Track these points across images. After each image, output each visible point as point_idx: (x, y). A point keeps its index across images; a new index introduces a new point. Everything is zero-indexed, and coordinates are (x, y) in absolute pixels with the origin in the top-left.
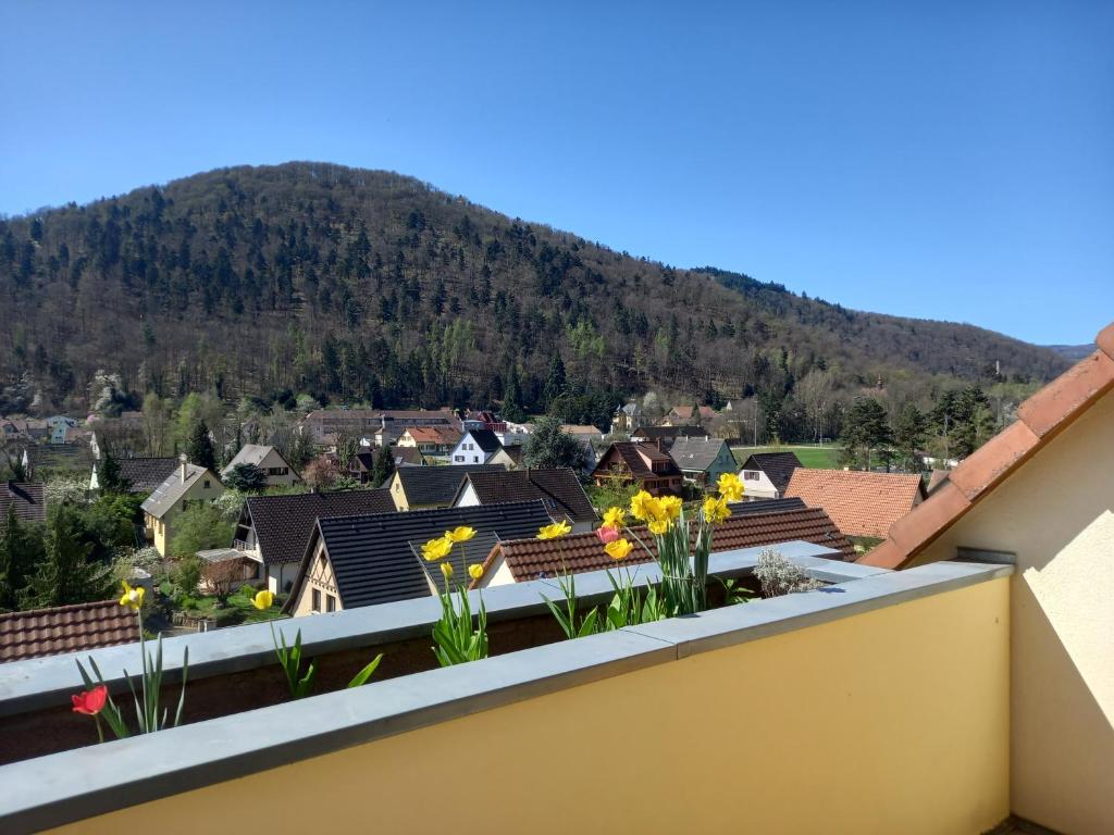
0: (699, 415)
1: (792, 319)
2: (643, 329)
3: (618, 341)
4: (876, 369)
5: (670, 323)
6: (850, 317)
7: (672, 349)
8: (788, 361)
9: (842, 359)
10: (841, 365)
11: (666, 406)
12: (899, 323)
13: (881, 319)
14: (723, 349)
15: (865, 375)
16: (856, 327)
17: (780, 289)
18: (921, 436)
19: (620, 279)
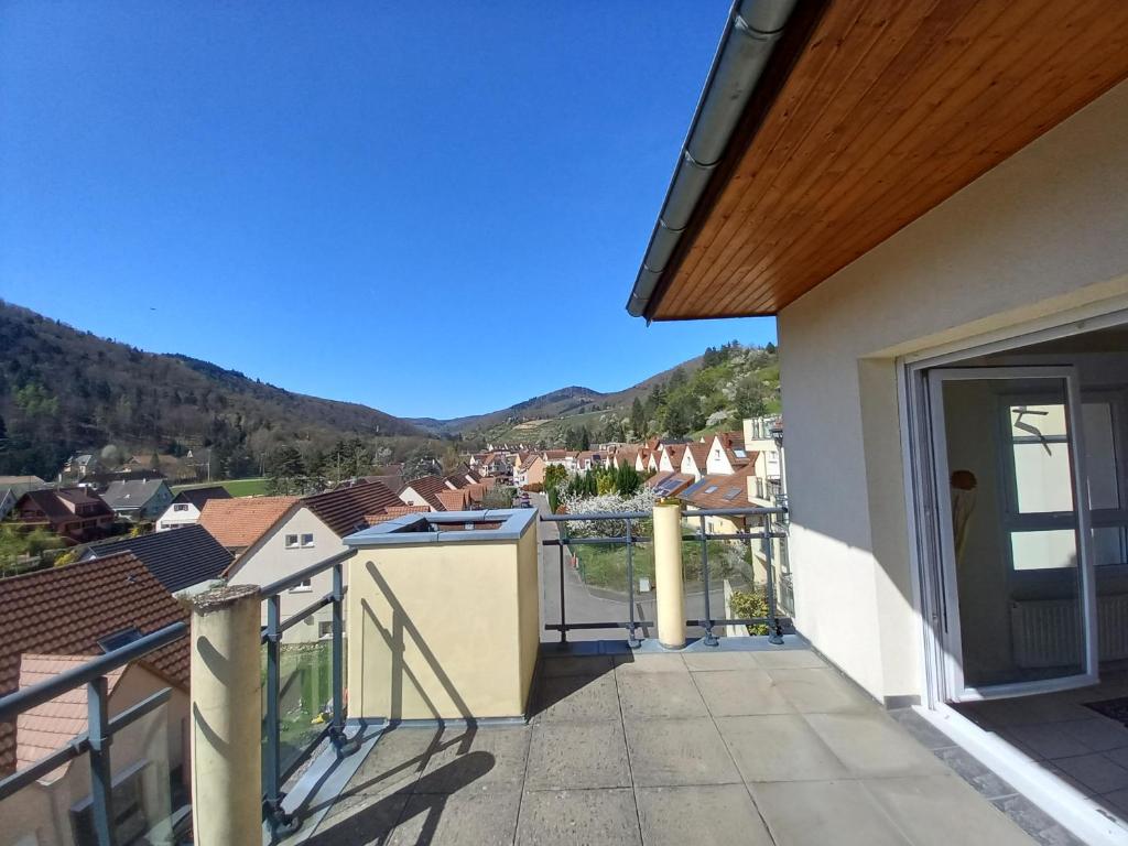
0: (157, 461)
1: (248, 395)
2: (105, 393)
3: (75, 402)
4: (307, 428)
5: (134, 391)
6: (292, 397)
7: (134, 411)
8: (242, 423)
9: (283, 422)
10: (283, 426)
11: (127, 455)
12: (323, 402)
13: (312, 399)
14: (187, 413)
15: (298, 432)
16: (296, 403)
17: (240, 375)
18: (324, 469)
19: (82, 353)
